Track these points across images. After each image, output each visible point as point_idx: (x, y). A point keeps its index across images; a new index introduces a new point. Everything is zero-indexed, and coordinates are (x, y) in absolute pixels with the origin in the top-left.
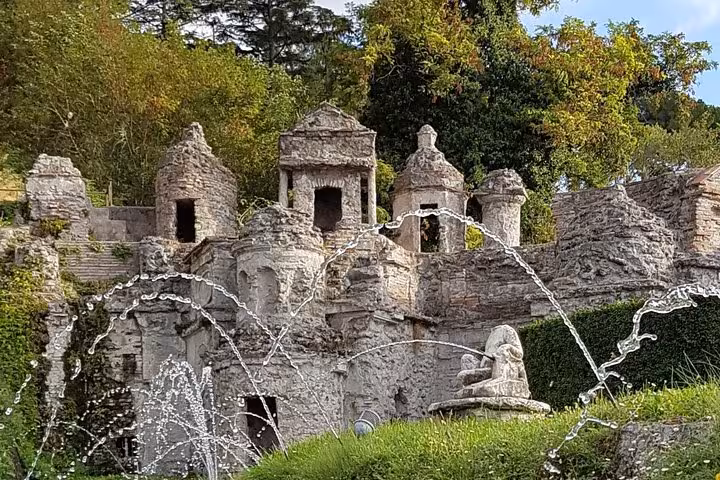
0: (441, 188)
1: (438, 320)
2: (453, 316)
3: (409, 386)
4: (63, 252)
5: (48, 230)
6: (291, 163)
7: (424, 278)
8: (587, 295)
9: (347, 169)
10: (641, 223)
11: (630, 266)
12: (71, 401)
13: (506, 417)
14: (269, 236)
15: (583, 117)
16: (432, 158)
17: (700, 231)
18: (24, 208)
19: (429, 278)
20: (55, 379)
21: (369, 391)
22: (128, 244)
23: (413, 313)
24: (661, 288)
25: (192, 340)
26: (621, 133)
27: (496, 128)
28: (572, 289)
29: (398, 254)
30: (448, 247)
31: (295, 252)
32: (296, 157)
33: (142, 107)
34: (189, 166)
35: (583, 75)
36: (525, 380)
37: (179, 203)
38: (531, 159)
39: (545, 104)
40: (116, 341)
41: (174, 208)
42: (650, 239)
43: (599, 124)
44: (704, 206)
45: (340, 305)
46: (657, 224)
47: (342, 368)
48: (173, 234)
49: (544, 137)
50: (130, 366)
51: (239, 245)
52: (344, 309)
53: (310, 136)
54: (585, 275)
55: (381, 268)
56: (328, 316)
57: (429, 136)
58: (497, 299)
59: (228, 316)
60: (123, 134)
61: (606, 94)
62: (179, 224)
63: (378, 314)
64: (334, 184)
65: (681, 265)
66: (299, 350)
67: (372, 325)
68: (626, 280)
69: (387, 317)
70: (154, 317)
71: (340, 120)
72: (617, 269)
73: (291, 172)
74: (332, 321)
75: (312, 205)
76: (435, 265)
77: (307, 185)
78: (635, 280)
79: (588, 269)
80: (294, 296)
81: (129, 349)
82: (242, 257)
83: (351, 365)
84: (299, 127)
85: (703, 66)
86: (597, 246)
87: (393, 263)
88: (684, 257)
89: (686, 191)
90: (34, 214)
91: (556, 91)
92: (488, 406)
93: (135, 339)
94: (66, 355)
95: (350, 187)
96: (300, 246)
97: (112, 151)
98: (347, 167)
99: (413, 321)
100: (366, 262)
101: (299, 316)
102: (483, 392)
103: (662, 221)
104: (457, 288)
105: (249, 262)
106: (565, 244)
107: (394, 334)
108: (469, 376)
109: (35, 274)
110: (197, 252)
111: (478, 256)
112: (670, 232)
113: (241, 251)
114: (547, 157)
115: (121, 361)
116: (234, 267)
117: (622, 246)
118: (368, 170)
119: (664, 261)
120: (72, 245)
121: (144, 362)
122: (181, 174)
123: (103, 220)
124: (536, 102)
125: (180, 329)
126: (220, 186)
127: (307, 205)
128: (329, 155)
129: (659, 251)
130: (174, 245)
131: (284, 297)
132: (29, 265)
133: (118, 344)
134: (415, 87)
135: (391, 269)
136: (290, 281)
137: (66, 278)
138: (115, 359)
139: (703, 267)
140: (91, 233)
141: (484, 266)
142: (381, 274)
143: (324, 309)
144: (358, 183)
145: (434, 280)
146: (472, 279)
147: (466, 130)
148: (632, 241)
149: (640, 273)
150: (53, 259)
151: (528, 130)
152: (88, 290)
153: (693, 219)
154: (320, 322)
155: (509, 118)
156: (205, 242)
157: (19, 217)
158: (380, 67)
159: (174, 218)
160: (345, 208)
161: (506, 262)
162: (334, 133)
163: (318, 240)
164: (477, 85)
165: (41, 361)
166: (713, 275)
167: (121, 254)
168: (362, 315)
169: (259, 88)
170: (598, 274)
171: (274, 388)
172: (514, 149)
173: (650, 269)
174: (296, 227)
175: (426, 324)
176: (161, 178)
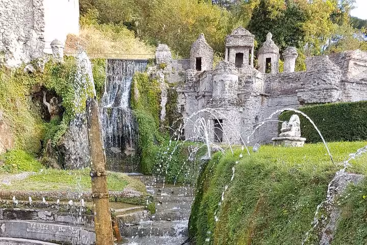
0: (272, 53)
1: (269, 95)
2: (273, 93)
3: (259, 115)
4: (165, 74)
5: (161, 67)
6: (229, 46)
7: (266, 81)
8: (314, 91)
9: (245, 47)
10: (332, 68)
11: (328, 82)
12: (167, 118)
13: (294, 143)
14: (223, 70)
15: (315, 25)
16: (270, 43)
17: (349, 71)
18: (155, 60)
19: (267, 81)
20: (163, 112)
21: (248, 117)
22: (183, 72)
23: (262, 93)
24: (336, 89)
25: (199, 101)
26: (326, 31)
27: (288, 29)
28: (310, 88)
29: (259, 75)
30: (273, 72)
31: (230, 75)
32: (231, 44)
33: (185, 22)
34: (200, 47)
35: (316, 12)
36: (300, 131)
37: (197, 58)
38: (298, 39)
39: (304, 21)
40: (179, 101)
41: (196, 60)
42: (334, 73)
43: (320, 28)
44: (351, 63)
45: (242, 91)
46: (337, 68)
47: (241, 110)
48: (195, 68)
49: (303, 32)
50: (183, 108)
51: (214, 72)
52: (243, 92)
53: (235, 37)
54: (314, 84)
55: (254, 79)
56: (238, 94)
57: (270, 36)
58: (287, 88)
59: (210, 94)
60: (179, 31)
61: (323, 18)
62: (197, 65)
63: (252, 94)
64: (242, 52)
65: (342, 81)
66: (230, 105)
67: (251, 97)
68: (326, 86)
69: (255, 95)
70: (189, 94)
71: (244, 31)
72: (324, 82)
73: (229, 48)
74: (239, 96)
75: (235, 58)
76: (269, 77)
77: (233, 52)
78: (328, 86)
79: (315, 82)
80: (229, 89)
81: (183, 103)
82: (215, 77)
83: (244, 109)
84: (232, 34)
85: (353, 8)
86: (318, 75)
87: (258, 78)
88: (344, 79)
89: (347, 58)
90: (157, 63)
91: (307, 16)
92: (289, 139)
93: (184, 100)
94: (166, 105)
95: (246, 53)
96: (232, 74)
97: (176, 36)
98: (246, 46)
99: (262, 95)
100: (250, 77)
101: (230, 95)
102: (288, 135)
103: (338, 67)
104: (275, 85)
105: (217, 78)
106: (309, 74)
107: (257, 99)
108: (284, 130)
109: (158, 81)
110: (202, 74)
111: (282, 75)
112: (340, 71)
113: (215, 75)
114: (303, 38)
115: (180, 107)
116: (212, 79)
117: (326, 75)
118: (252, 47)
119: (338, 80)
120: (168, 72)
121: (187, 107)
122: (197, 49)
123: (176, 64)
124: (301, 20)
125: (196, 97)
126: (209, 53)
127: (233, 58)
128: (241, 43)
129: (336, 77)
130: (196, 71)
131: (226, 89)
132: (157, 78)
133: (180, 102)
134: (265, 16)
135: (257, 80)
136: (228, 84)
137: (166, 82)
138: (179, 106)
139: (349, 82)
140: (172, 68)
141: (283, 78)
142: (254, 81)
143: (237, 92)
144: (248, 51)
145: (269, 82)
146: (280, 82)
147: (280, 29)
148: (329, 74)
149: (330, 84)
150: (163, 76)
151: (298, 30)
152: (172, 85)
153: (348, 67)
154: (236, 96)
155: (292, 26)
156: (205, 71)
157: (153, 63)
158: (255, 9)
159: (195, 63)
160: (244, 59)
161: (290, 77)
162: (242, 36)
163: (236, 71)
164: (284, 15)
165: (159, 107)
166: (351, 84)
167: (181, 74)
168: (247, 94)
169: (218, 16)
170: (318, 84)
171: (222, 116)
172: (293, 35)
173: (333, 83)
174: (230, 68)
175: (266, 96)
176: (192, 50)
